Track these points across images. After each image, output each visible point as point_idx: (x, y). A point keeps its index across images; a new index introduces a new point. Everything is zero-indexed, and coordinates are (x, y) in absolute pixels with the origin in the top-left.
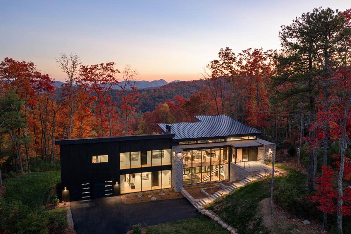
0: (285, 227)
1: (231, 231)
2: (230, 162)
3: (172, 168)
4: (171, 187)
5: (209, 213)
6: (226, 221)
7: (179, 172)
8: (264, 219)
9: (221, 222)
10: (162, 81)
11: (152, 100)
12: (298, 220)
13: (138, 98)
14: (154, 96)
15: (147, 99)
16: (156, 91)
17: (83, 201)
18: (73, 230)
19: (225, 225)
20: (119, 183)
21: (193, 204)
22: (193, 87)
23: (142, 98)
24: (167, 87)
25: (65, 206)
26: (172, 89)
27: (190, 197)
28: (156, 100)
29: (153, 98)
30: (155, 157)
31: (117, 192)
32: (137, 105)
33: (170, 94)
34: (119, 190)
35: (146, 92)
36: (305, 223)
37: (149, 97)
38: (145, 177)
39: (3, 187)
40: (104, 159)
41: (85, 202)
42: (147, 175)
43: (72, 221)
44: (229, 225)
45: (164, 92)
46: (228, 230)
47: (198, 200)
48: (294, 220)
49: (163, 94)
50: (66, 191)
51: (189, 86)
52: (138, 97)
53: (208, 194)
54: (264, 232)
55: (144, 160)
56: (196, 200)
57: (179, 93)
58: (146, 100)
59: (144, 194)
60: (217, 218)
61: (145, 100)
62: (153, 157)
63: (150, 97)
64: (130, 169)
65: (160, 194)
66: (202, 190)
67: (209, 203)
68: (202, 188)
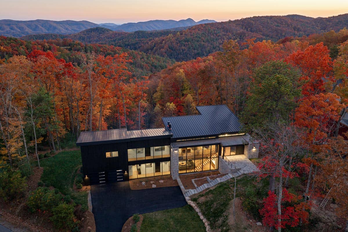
0: (243, 226)
1: (205, 223)
2: (220, 156)
3: (170, 160)
4: (170, 174)
5: (193, 204)
6: (203, 214)
7: (175, 165)
8: (229, 217)
9: (200, 214)
10: (190, 20)
11: (178, 43)
12: (254, 221)
13: (164, 42)
14: (181, 39)
15: (173, 42)
16: (182, 34)
17: (101, 185)
18: (92, 213)
19: (202, 217)
20: (128, 172)
21: (183, 193)
22: (221, 30)
23: (168, 41)
24: (194, 29)
25: (87, 189)
26: (199, 32)
27: (182, 187)
28: (182, 44)
29: (179, 41)
30: (156, 150)
31: (127, 178)
32: (163, 48)
33: (196, 37)
34: (128, 176)
35: (172, 34)
36: (258, 225)
37: (175, 41)
38: (149, 166)
39: (41, 168)
40: (115, 154)
41: (102, 187)
42: (151, 164)
43: (91, 205)
44: (205, 217)
45: (190, 35)
46: (203, 222)
47: (187, 190)
48: (251, 221)
49: (189, 37)
50: (87, 178)
51: (217, 29)
52: (163, 41)
53: (196, 186)
54: (227, 228)
55: (148, 153)
56: (186, 191)
57: (206, 36)
58: (172, 43)
59: (147, 179)
60: (198, 210)
61: (171, 43)
62: (155, 151)
63: (176, 40)
64: (136, 161)
65: (160, 181)
66: (193, 180)
67: (195, 195)
68: (193, 179)
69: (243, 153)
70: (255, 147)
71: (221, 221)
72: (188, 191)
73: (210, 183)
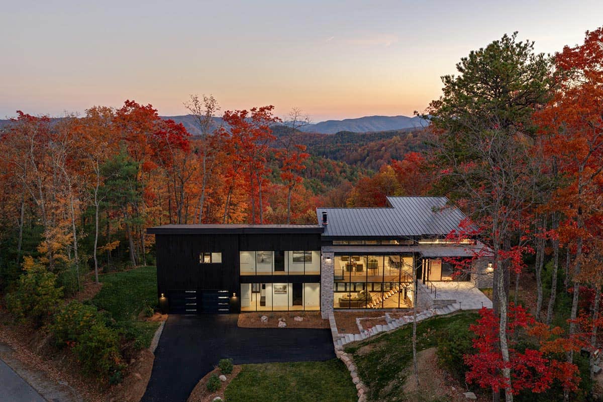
0: (433, 396)
1: (359, 389)
2: (418, 280)
3: (320, 280)
4: (319, 309)
5: (346, 358)
6: (361, 375)
7: (326, 288)
8: (408, 379)
9: (354, 375)
12: (461, 389)
13: (384, 148)
14: (413, 143)
15: (400, 149)
16: (416, 136)
17: (186, 315)
19: (356, 379)
20: (239, 295)
21: (334, 340)
23: (391, 147)
25: (160, 319)
27: (334, 329)
29: (410, 147)
30: (296, 260)
31: (236, 308)
32: (382, 159)
34: (238, 303)
35: (398, 137)
36: (467, 397)
37: (404, 147)
38: (281, 290)
39: (99, 283)
40: (217, 258)
41: (189, 318)
42: (285, 288)
43: (157, 342)
44: (362, 380)
46: (356, 388)
47: (342, 335)
48: (453, 389)
50: (163, 298)
52: (384, 146)
53: (361, 328)
54: (398, 398)
55: (279, 264)
56: (339, 335)
58: (398, 151)
59: (274, 315)
60: (352, 367)
61: (396, 150)
62: (294, 261)
63: (405, 145)
64: (255, 276)
65: (295, 319)
66: (358, 320)
67: (354, 342)
68: (358, 318)
69: (468, 279)
70: (491, 264)
71: (390, 386)
72: (344, 337)
73: (389, 324)
